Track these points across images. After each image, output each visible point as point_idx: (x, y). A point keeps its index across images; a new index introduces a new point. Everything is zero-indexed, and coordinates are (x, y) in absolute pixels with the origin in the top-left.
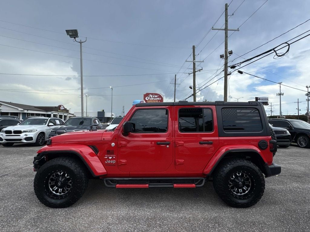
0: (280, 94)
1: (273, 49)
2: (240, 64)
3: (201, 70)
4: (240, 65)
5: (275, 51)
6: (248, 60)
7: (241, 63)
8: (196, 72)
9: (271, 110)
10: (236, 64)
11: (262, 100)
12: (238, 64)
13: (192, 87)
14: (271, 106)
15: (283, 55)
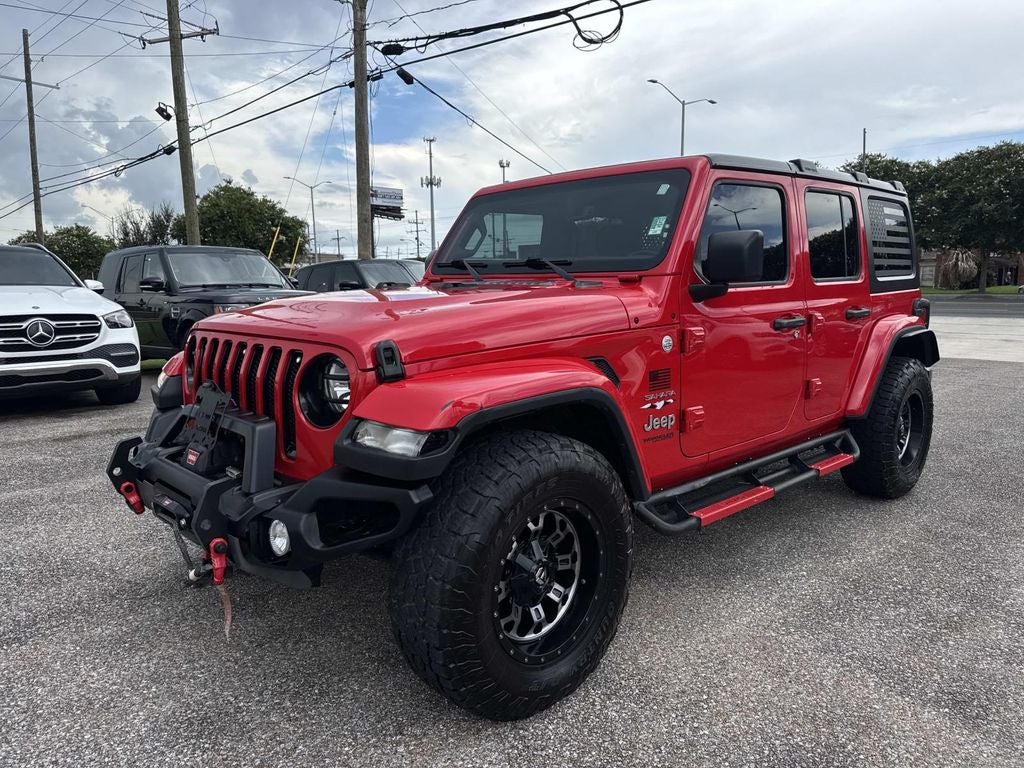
0: (431, 183)
1: (566, 11)
2: (424, 42)
3: (211, 32)
4: (425, 45)
5: (573, 20)
6: (462, 31)
7: (429, 37)
8: (182, 37)
9: (417, 239)
10: (408, 40)
11: (384, 197)
12: (417, 39)
13: (171, 111)
14: (417, 223)
15: (603, 40)
